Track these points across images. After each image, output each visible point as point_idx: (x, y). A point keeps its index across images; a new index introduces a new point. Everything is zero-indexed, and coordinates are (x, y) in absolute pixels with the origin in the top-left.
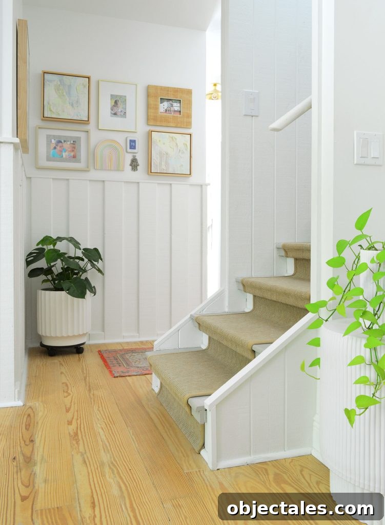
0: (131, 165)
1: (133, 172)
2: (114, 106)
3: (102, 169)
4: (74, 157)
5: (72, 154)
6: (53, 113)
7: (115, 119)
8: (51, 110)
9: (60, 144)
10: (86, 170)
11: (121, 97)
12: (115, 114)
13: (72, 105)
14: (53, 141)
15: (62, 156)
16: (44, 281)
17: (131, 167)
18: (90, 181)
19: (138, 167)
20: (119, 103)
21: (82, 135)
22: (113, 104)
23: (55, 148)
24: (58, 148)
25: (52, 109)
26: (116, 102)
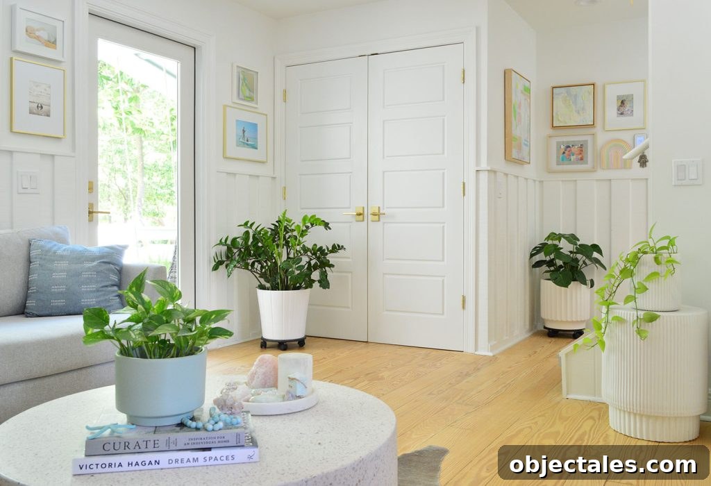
0: (639, 162)
1: (642, 169)
2: (621, 106)
3: (608, 168)
4: (582, 159)
5: (580, 157)
6: (561, 122)
7: (623, 118)
8: (559, 120)
9: (568, 149)
10: (593, 170)
11: (628, 96)
12: (622, 114)
13: (579, 113)
14: (562, 147)
15: (571, 160)
16: (547, 272)
17: (639, 164)
18: (597, 180)
19: (647, 163)
20: (625, 103)
21: (589, 138)
22: (620, 104)
23: (564, 153)
24: (567, 152)
25: (560, 118)
26: (623, 102)
